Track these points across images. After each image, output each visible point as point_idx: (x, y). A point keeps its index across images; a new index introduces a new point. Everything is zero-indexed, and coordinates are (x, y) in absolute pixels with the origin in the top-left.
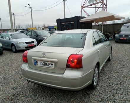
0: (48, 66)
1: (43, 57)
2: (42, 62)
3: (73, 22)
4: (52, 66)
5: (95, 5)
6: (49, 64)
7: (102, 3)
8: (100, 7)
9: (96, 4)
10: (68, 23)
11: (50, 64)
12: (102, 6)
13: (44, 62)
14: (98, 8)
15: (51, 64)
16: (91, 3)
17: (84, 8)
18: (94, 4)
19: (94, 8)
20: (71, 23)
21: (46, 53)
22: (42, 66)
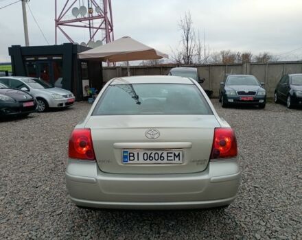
0: (165, 161)
1: (153, 140)
2: (160, 153)
3: (60, 58)
4: (177, 159)
5: (87, 22)
6: (169, 155)
7: (103, 19)
8: (99, 28)
9: (89, 20)
10: (46, 58)
11: (173, 155)
12: (103, 26)
13: (154, 152)
14: (95, 30)
15: (175, 155)
16: (79, 16)
17: (61, 24)
18: (85, 19)
19: (85, 27)
20: (54, 58)
21: (159, 130)
22: (148, 161)
